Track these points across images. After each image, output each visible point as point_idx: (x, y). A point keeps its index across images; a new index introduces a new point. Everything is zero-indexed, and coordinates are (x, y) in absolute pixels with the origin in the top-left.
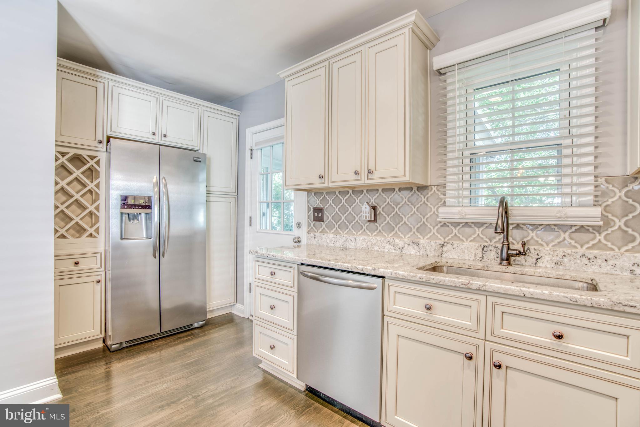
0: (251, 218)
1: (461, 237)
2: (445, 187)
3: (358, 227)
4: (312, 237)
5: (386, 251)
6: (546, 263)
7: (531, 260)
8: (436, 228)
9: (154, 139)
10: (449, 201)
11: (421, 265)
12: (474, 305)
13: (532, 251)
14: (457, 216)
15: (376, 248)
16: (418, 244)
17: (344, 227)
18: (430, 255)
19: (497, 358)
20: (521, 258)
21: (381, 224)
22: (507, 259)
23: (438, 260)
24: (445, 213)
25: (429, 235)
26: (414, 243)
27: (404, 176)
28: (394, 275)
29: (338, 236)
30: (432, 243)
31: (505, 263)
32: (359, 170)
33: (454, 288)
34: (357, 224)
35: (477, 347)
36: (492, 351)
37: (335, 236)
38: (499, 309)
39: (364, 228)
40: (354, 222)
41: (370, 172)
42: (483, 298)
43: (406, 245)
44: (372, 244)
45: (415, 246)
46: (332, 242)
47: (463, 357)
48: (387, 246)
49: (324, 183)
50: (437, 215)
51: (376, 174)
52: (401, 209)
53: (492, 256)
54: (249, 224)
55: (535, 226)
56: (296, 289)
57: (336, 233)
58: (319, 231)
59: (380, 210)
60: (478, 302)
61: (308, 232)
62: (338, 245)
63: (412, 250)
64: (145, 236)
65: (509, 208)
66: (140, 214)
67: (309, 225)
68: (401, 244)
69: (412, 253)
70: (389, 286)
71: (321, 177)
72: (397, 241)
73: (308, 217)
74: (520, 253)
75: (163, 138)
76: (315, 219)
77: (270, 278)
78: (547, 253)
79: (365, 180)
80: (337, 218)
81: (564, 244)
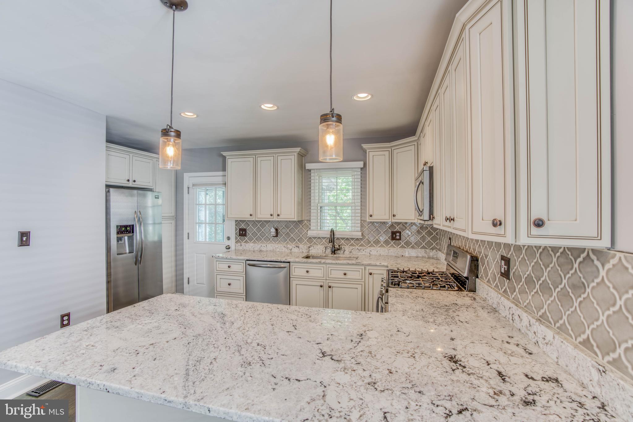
0: (188, 234)
1: (317, 243)
2: (310, 222)
3: (267, 239)
4: (239, 245)
5: (283, 251)
6: (347, 252)
7: (342, 252)
8: (306, 239)
9: (128, 184)
10: (312, 228)
11: (303, 256)
12: (322, 268)
13: (343, 248)
14: (315, 234)
15: (278, 250)
16: (299, 247)
17: (258, 239)
18: (304, 252)
19: (330, 284)
20: (339, 251)
21: (280, 238)
22: (334, 252)
23: (308, 254)
24: (311, 233)
25: (304, 243)
26: (297, 247)
27: (294, 218)
28: (294, 261)
29: (256, 245)
30: (305, 246)
31: (333, 253)
32: (273, 214)
33: (316, 263)
34: (267, 238)
35: (324, 282)
36: (328, 283)
37: (254, 244)
38: (330, 269)
39: (271, 240)
40: (265, 237)
41: (278, 215)
42: (325, 266)
43: (293, 248)
44: (276, 248)
45: (297, 248)
46: (253, 248)
47: (319, 287)
48: (284, 249)
49: (253, 218)
50: (307, 234)
51: (281, 216)
52: (290, 231)
53: (329, 251)
54: (187, 238)
55: (343, 239)
56: (244, 273)
57: (254, 242)
58: (243, 242)
59: (279, 230)
60: (324, 267)
61: (236, 242)
62: (256, 249)
63: (296, 250)
64: (128, 251)
65: (334, 232)
66: (122, 237)
67: (236, 238)
68: (291, 247)
69: (296, 251)
70: (292, 265)
71: (251, 215)
72: (288, 246)
73: (236, 234)
74: (338, 249)
75: (134, 183)
76: (240, 235)
77: (227, 269)
78: (347, 248)
79: (275, 218)
80: (254, 234)
81: (352, 245)
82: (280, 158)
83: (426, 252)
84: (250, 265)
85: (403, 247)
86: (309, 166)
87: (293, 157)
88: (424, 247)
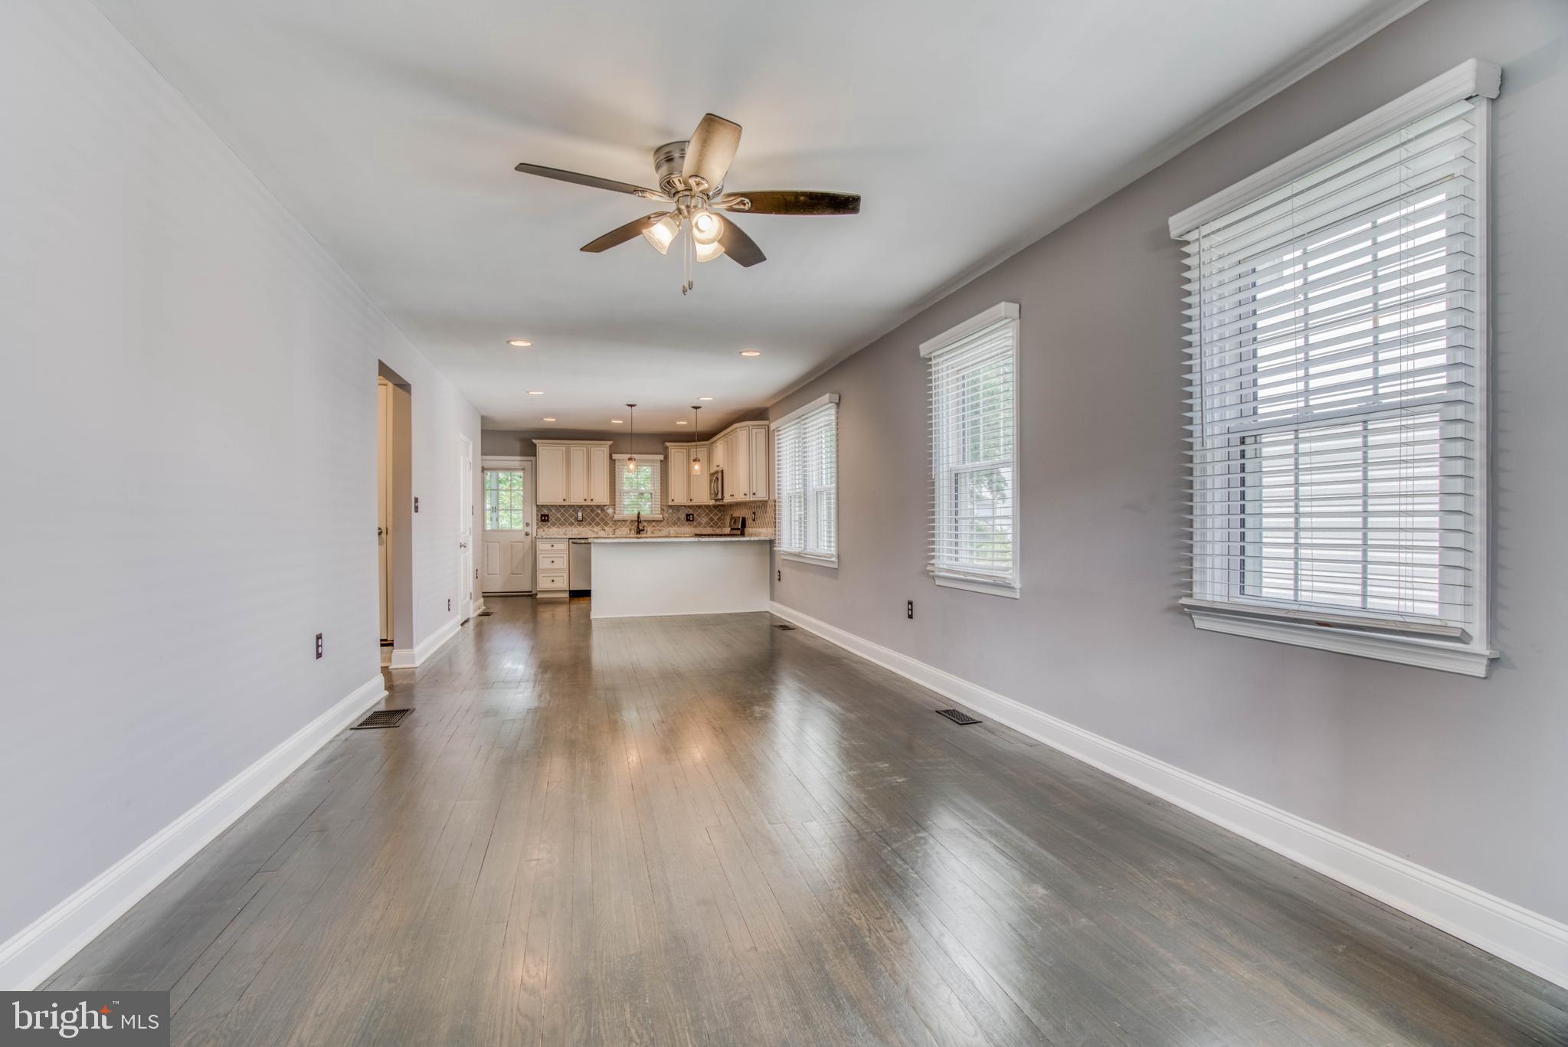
1: (623, 525)
2: (616, 506)
3: (572, 524)
4: (541, 531)
5: (589, 534)
6: (649, 533)
7: (646, 532)
8: (612, 522)
10: (617, 512)
13: (647, 529)
14: (621, 518)
17: (562, 524)
18: (610, 534)
20: (643, 532)
21: (586, 522)
22: (639, 532)
24: (616, 517)
25: (609, 526)
27: (604, 502)
29: (561, 530)
30: (611, 529)
31: (638, 534)
34: (571, 522)
37: (558, 529)
39: (576, 524)
40: (569, 522)
41: (592, 500)
43: (599, 531)
44: (582, 532)
45: (603, 531)
48: (590, 532)
50: (613, 517)
51: (594, 501)
52: (596, 515)
53: (634, 532)
55: (647, 521)
56: (567, 551)
57: (558, 527)
58: (546, 527)
61: (537, 528)
65: (640, 515)
67: (538, 524)
68: (597, 531)
71: (556, 500)
72: (594, 529)
73: (537, 520)
74: (643, 530)
76: (542, 521)
77: (550, 548)
78: (649, 529)
79: (589, 503)
80: (558, 519)
81: (654, 526)
82: (592, 449)
83: (713, 530)
84: (573, 543)
85: (695, 526)
86: (615, 456)
87: (605, 449)
88: (711, 526)
